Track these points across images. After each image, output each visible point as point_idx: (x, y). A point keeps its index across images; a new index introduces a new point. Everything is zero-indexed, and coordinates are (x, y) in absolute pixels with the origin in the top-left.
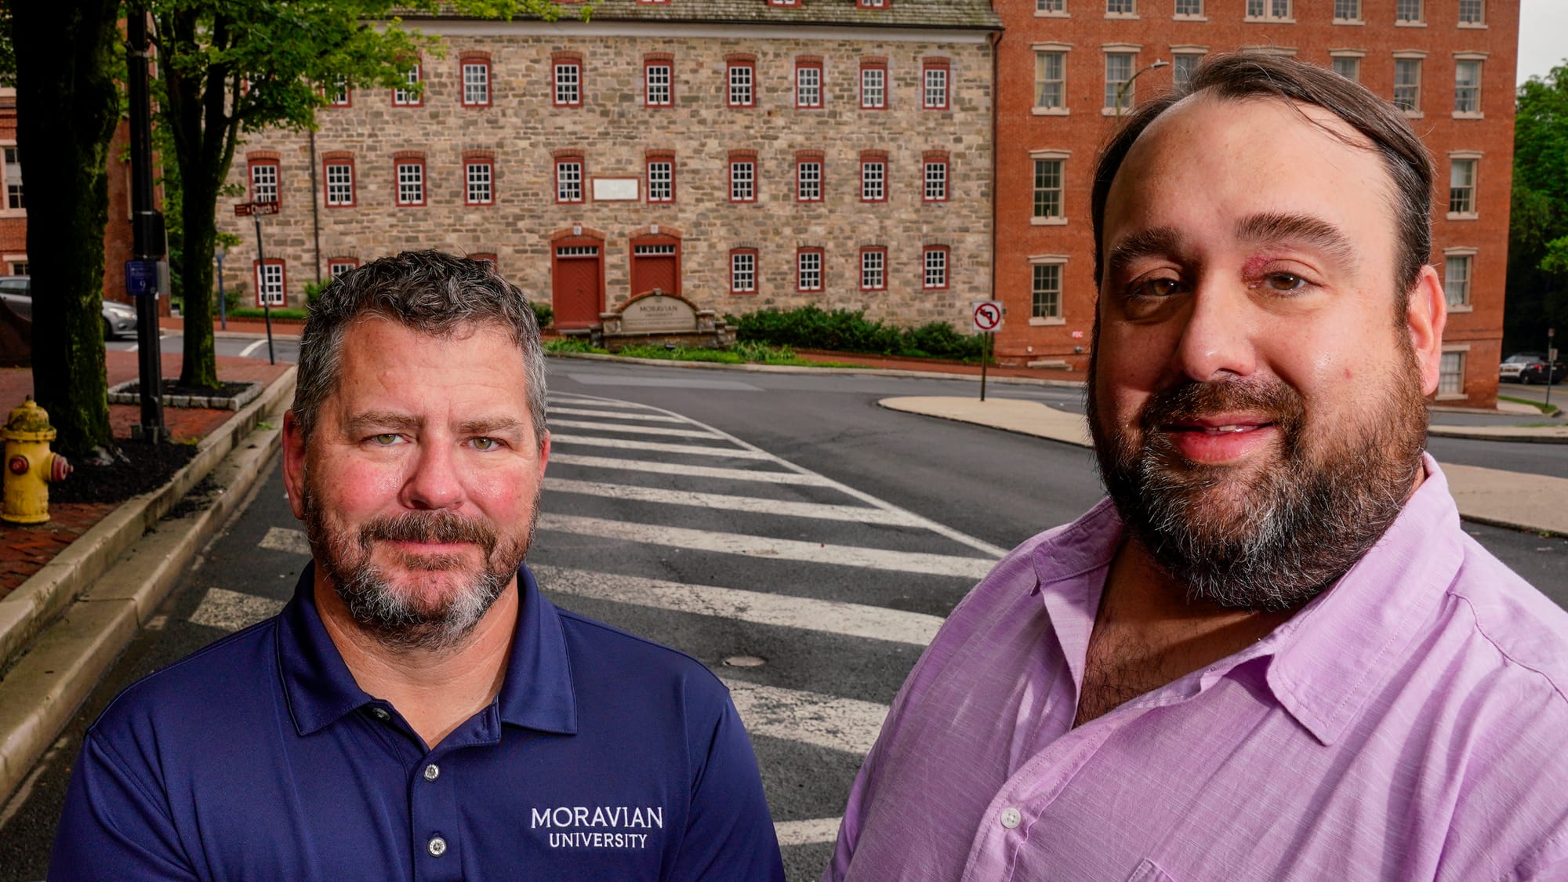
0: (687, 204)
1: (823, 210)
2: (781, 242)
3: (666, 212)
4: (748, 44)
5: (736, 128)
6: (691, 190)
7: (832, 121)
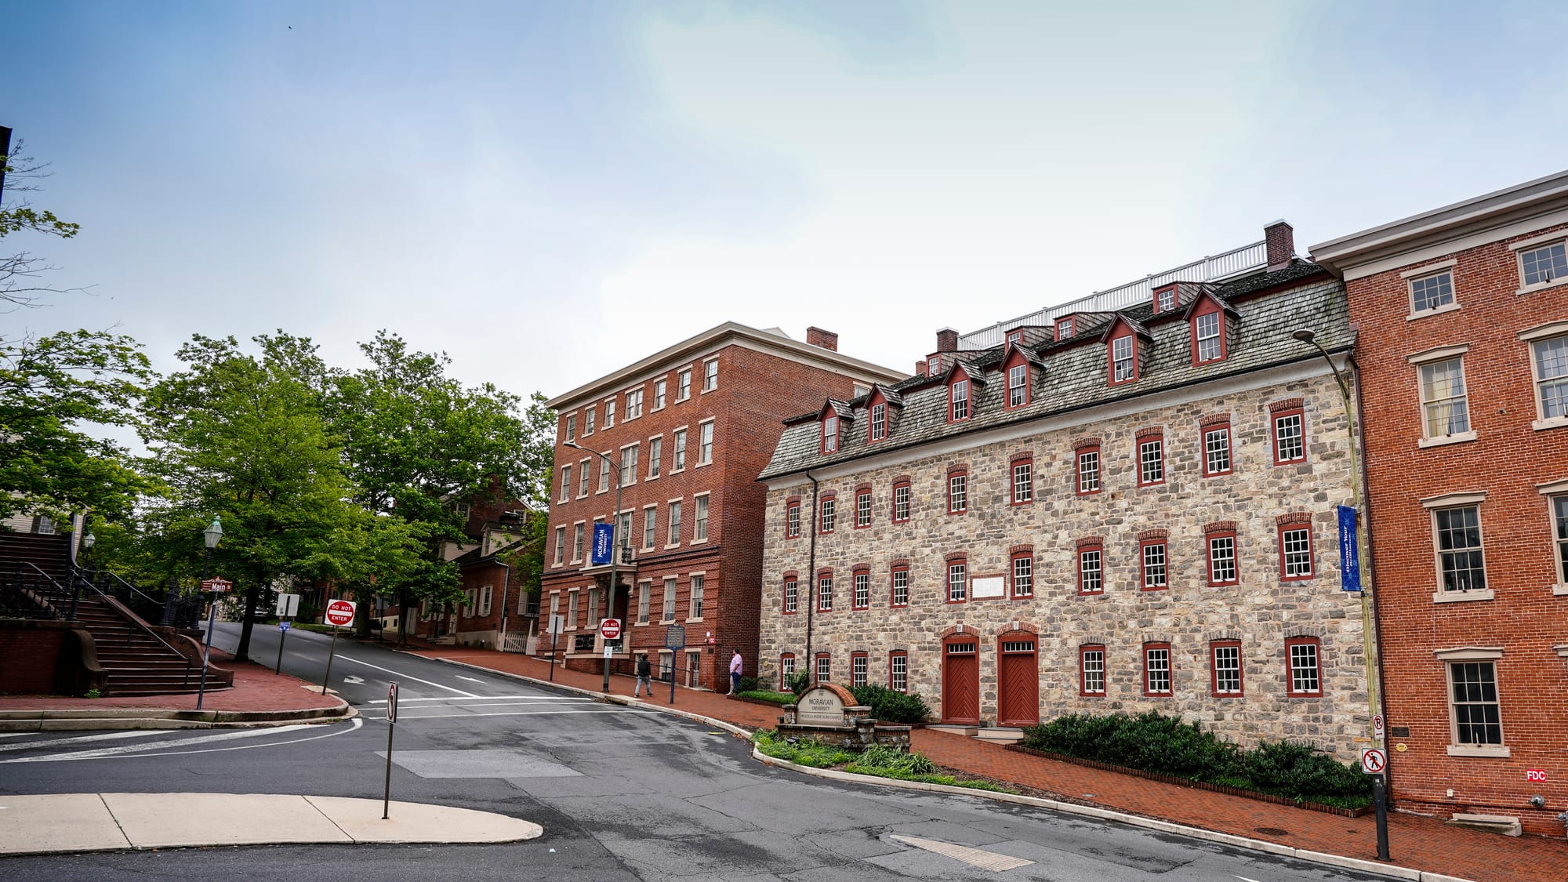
0: (1042, 599)
1: (1168, 599)
2: (1127, 636)
3: (1025, 607)
4: (1093, 429)
5: (1084, 515)
6: (1046, 584)
7: (1175, 495)
